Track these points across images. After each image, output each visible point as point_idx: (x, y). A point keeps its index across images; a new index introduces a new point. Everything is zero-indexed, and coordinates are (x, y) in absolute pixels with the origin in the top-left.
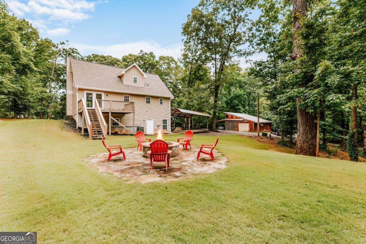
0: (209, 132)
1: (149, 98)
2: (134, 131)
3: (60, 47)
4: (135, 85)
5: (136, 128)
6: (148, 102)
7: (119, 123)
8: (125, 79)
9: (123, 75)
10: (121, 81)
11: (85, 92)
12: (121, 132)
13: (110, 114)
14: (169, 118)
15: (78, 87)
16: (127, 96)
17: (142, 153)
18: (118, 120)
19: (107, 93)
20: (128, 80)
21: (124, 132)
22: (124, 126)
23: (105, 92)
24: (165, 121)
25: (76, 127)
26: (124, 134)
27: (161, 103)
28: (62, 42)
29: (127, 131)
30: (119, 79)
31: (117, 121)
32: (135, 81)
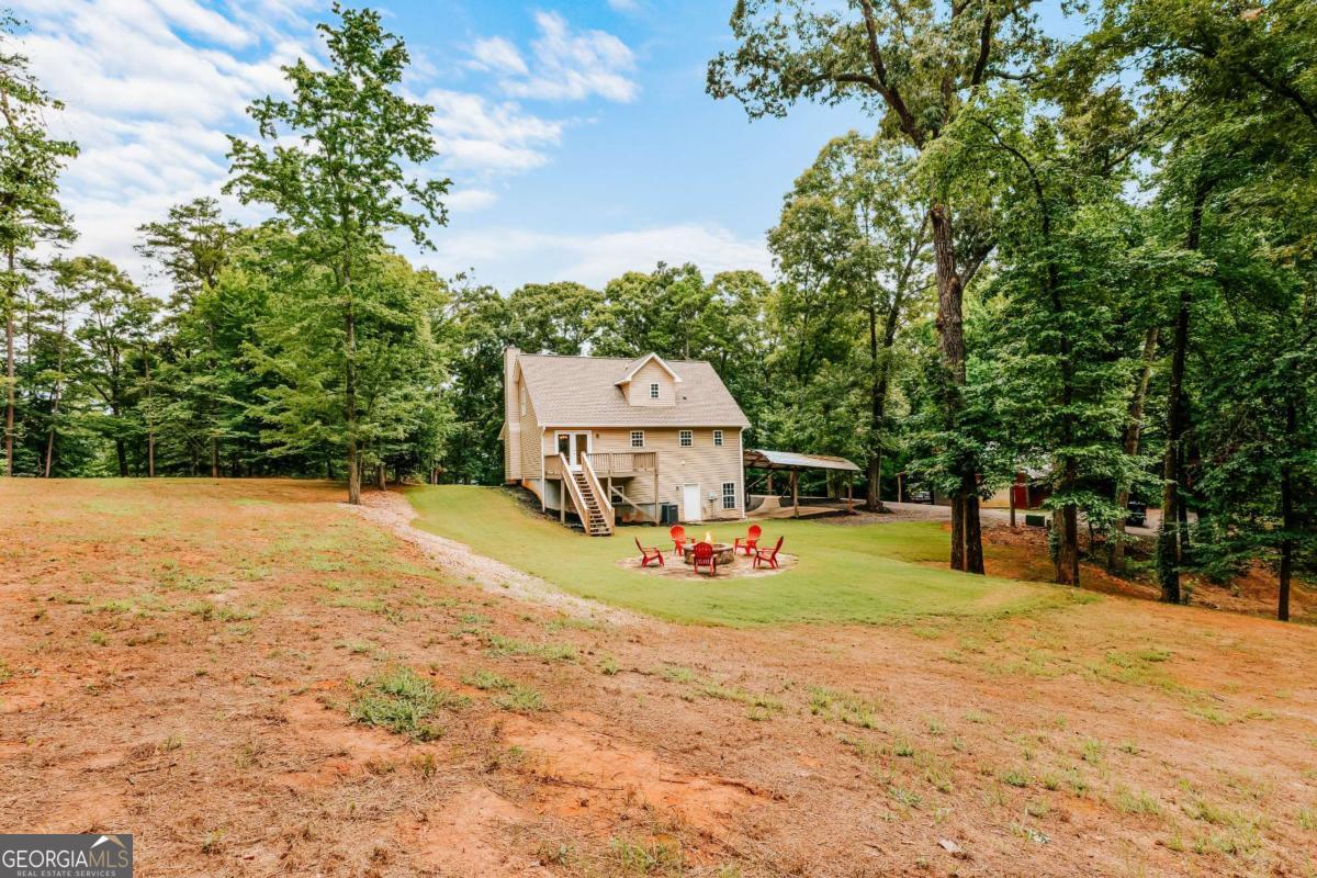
0: (854, 514)
1: (686, 434)
2: (654, 513)
3: (458, 286)
4: (656, 403)
5: (660, 508)
6: (686, 443)
7: (622, 495)
8: (632, 392)
9: (627, 384)
10: (624, 396)
11: (557, 433)
12: (628, 517)
13: (610, 481)
14: (738, 480)
15: (543, 424)
16: (637, 433)
17: (683, 558)
18: (620, 489)
19: (598, 431)
20: (639, 395)
21: (633, 516)
22: (633, 503)
23: (593, 429)
24: (728, 487)
25: (541, 508)
26: (634, 523)
27: (718, 442)
28: (459, 272)
29: (639, 513)
30: (618, 392)
31: (618, 493)
32: (655, 395)
